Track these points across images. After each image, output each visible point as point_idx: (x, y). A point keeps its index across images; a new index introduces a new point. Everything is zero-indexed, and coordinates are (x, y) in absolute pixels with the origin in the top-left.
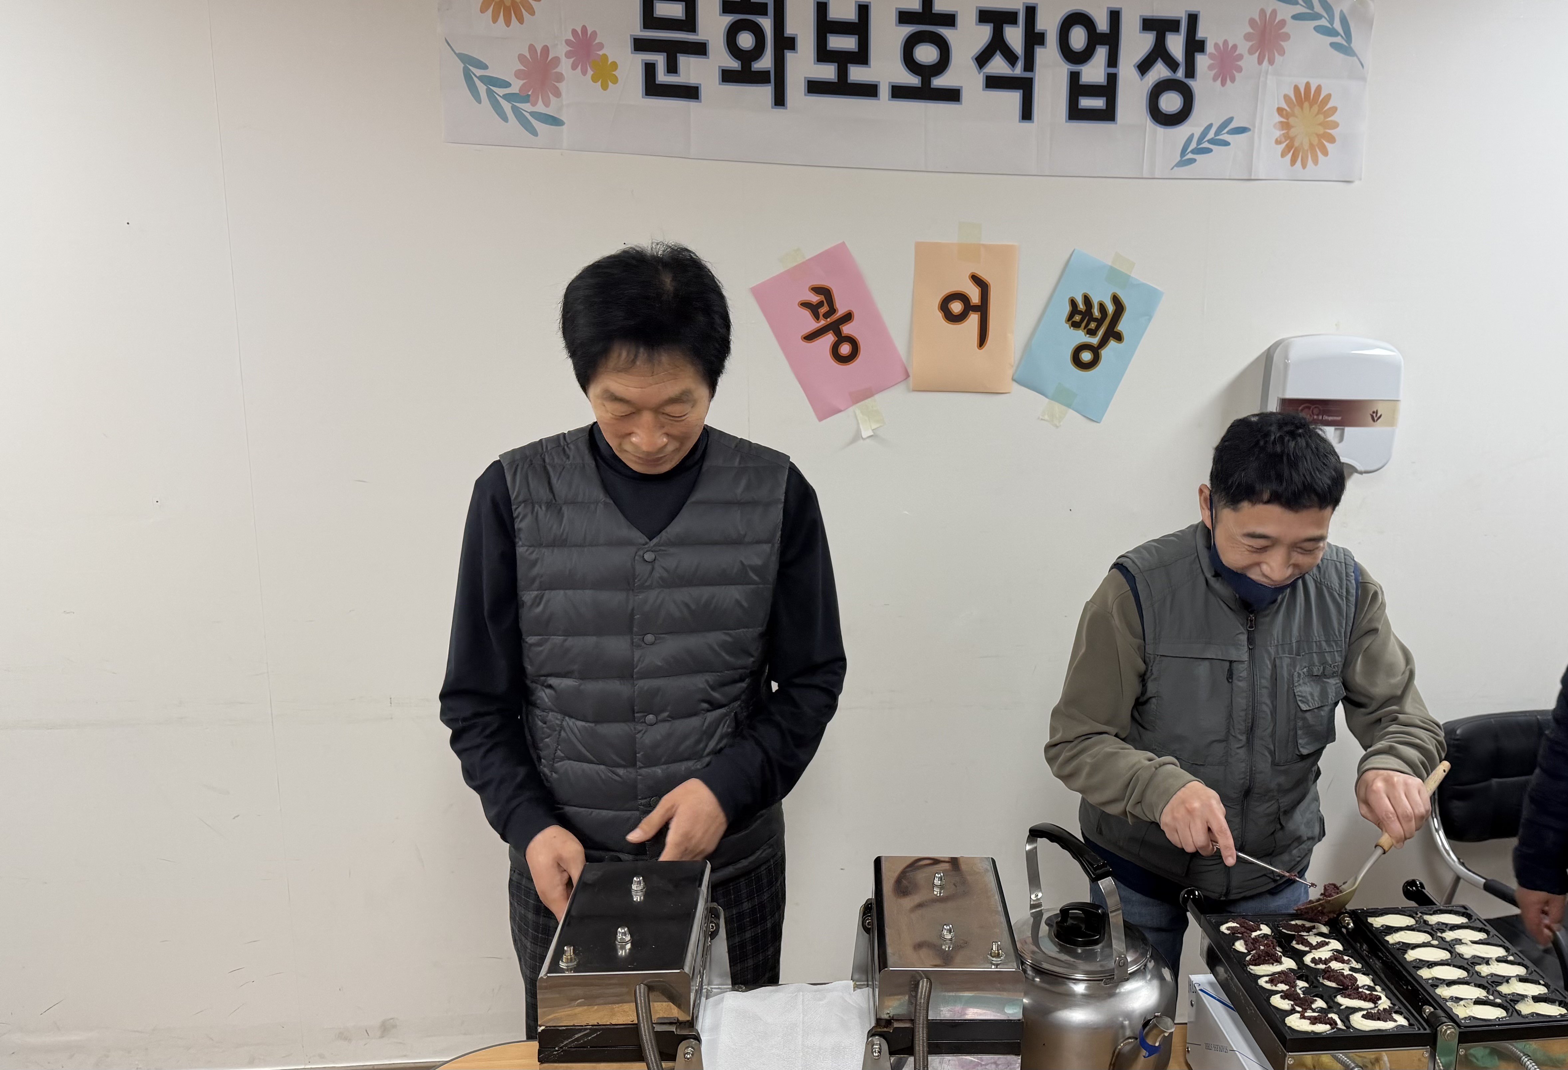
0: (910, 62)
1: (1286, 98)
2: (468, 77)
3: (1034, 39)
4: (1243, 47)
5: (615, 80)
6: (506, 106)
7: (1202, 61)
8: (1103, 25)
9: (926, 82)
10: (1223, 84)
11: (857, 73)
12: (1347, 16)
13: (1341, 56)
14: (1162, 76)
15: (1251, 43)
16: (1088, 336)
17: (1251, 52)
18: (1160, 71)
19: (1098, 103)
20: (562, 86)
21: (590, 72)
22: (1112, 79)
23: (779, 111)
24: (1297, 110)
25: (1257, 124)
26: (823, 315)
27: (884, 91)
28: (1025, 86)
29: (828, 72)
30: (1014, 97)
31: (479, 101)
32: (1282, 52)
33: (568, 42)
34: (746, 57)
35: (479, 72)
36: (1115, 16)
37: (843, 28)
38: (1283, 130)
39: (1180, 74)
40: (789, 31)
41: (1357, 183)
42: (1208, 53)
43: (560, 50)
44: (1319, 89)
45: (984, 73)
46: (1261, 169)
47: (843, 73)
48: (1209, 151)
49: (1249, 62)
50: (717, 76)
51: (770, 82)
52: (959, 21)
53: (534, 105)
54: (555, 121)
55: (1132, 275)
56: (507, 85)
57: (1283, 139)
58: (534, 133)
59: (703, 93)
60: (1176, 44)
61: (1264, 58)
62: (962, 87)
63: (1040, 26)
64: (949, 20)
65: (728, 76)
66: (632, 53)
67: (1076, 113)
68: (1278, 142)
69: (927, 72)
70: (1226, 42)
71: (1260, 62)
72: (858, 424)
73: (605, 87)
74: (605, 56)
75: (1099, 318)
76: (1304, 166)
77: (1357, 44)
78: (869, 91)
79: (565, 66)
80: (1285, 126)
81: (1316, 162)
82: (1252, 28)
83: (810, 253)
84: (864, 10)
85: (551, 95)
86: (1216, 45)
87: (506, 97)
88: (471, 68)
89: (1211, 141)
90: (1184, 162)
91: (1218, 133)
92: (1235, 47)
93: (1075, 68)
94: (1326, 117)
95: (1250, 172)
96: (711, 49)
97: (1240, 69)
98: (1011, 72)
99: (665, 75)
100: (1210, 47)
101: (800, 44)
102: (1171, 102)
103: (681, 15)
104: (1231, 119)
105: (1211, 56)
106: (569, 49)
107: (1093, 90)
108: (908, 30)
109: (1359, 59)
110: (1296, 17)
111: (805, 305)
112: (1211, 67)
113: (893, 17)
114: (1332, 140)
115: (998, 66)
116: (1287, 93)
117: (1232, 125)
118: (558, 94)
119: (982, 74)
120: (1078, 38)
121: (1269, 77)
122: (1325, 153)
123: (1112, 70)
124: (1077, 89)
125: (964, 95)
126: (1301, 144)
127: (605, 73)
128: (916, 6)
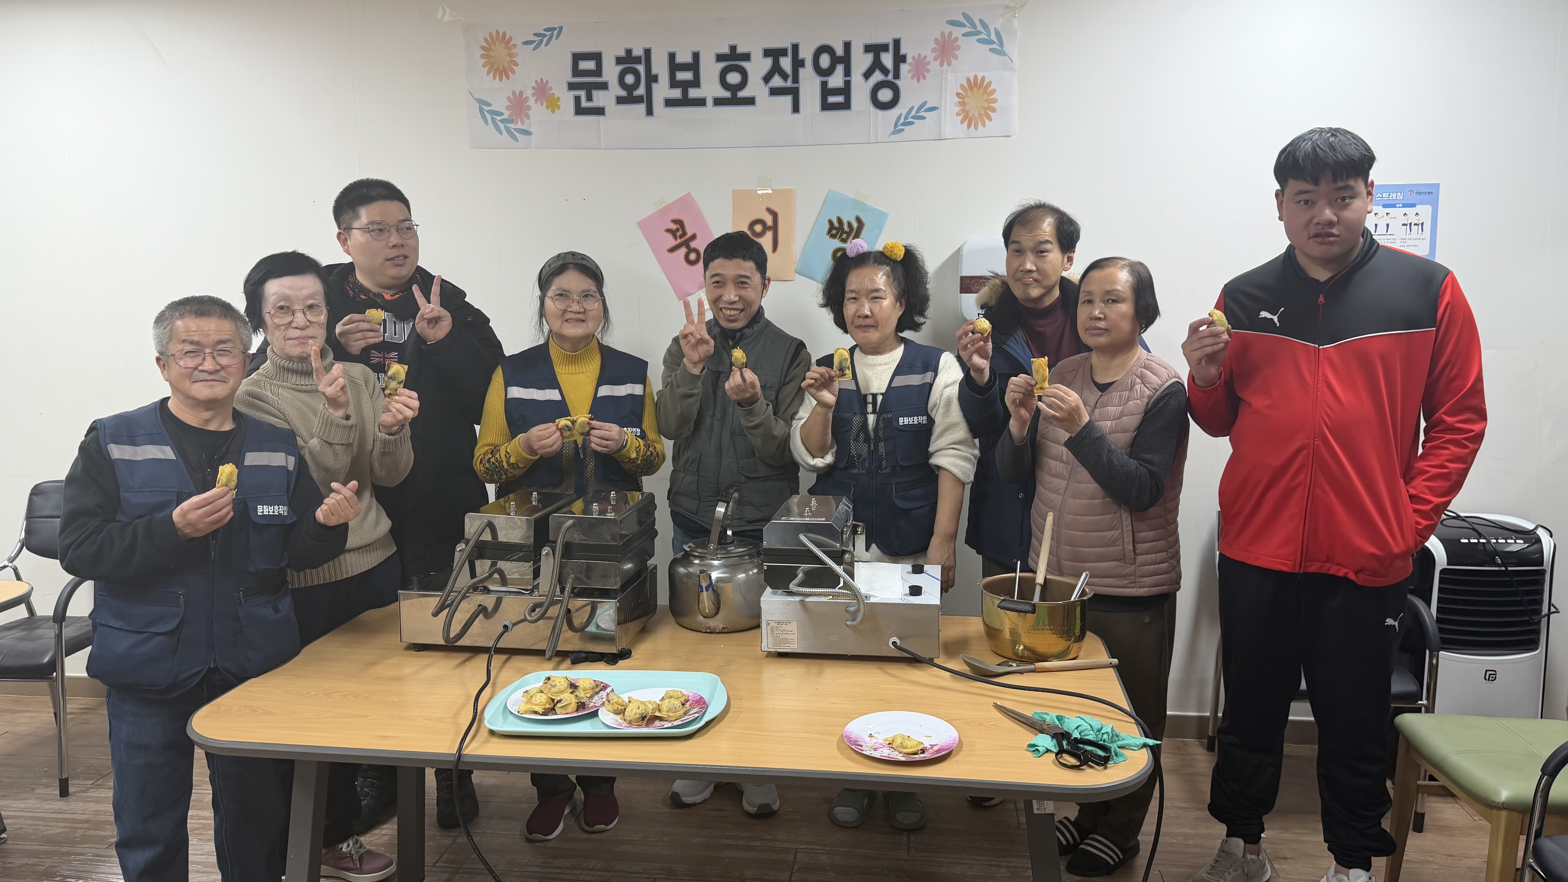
0: (724, 84)
1: (962, 86)
2: (481, 111)
3: (798, 63)
5: (559, 107)
6: (502, 126)
7: (904, 68)
8: (840, 52)
9: (734, 94)
10: (918, 81)
11: (693, 93)
12: (999, 30)
13: (997, 56)
14: (879, 79)
15: (935, 54)
17: (935, 59)
18: (878, 76)
19: (840, 99)
20: (531, 113)
21: (545, 104)
22: (848, 84)
23: (649, 118)
24: (969, 93)
25: (943, 104)
26: (679, 237)
27: (710, 102)
28: (794, 93)
29: (677, 93)
30: (788, 100)
31: (488, 125)
32: (956, 58)
33: (533, 88)
34: (630, 89)
35: (487, 108)
36: (847, 46)
37: (684, 67)
38: (961, 107)
39: (890, 77)
40: (654, 71)
41: (1014, 136)
42: (908, 63)
43: (529, 93)
44: (983, 78)
46: (947, 133)
47: (685, 93)
48: (912, 123)
49: (934, 66)
50: (614, 100)
51: (644, 102)
52: (753, 57)
53: (516, 124)
54: (527, 133)
55: (868, 203)
56: (502, 114)
57: (961, 113)
58: (516, 140)
59: (607, 111)
60: (887, 59)
61: (944, 62)
62: (756, 96)
63: (801, 56)
64: (747, 57)
65: (620, 100)
66: (567, 91)
67: (826, 106)
68: (958, 114)
69: (735, 89)
70: (919, 55)
71: (941, 65)
73: (553, 112)
74: (553, 94)
75: (846, 230)
76: (976, 129)
77: (1007, 47)
78: (701, 102)
79: (532, 101)
80: (962, 104)
81: (984, 125)
82: (936, 44)
83: (670, 200)
84: (696, 56)
85: (525, 119)
86: (913, 57)
87: (502, 121)
88: (483, 106)
89: (913, 117)
90: (897, 131)
91: (917, 112)
92: (925, 57)
93: (824, 79)
94: (989, 96)
95: (940, 134)
96: (610, 86)
97: (928, 71)
98: (785, 85)
99: (585, 102)
100: (909, 59)
101: (660, 79)
102: (885, 95)
103: (594, 68)
104: (926, 102)
105: (910, 64)
106: (533, 91)
107: (836, 92)
108: (722, 65)
109: (1009, 57)
110: (964, 35)
111: (669, 231)
112: (909, 71)
113: (714, 58)
114: (994, 110)
115: (777, 81)
116: (962, 83)
117: (927, 106)
118: (528, 117)
119: (767, 87)
120: (825, 61)
121: (949, 74)
122: (990, 119)
123: (847, 78)
124: (826, 92)
125: (757, 100)
126: (974, 114)
127: (553, 104)
128: (726, 50)
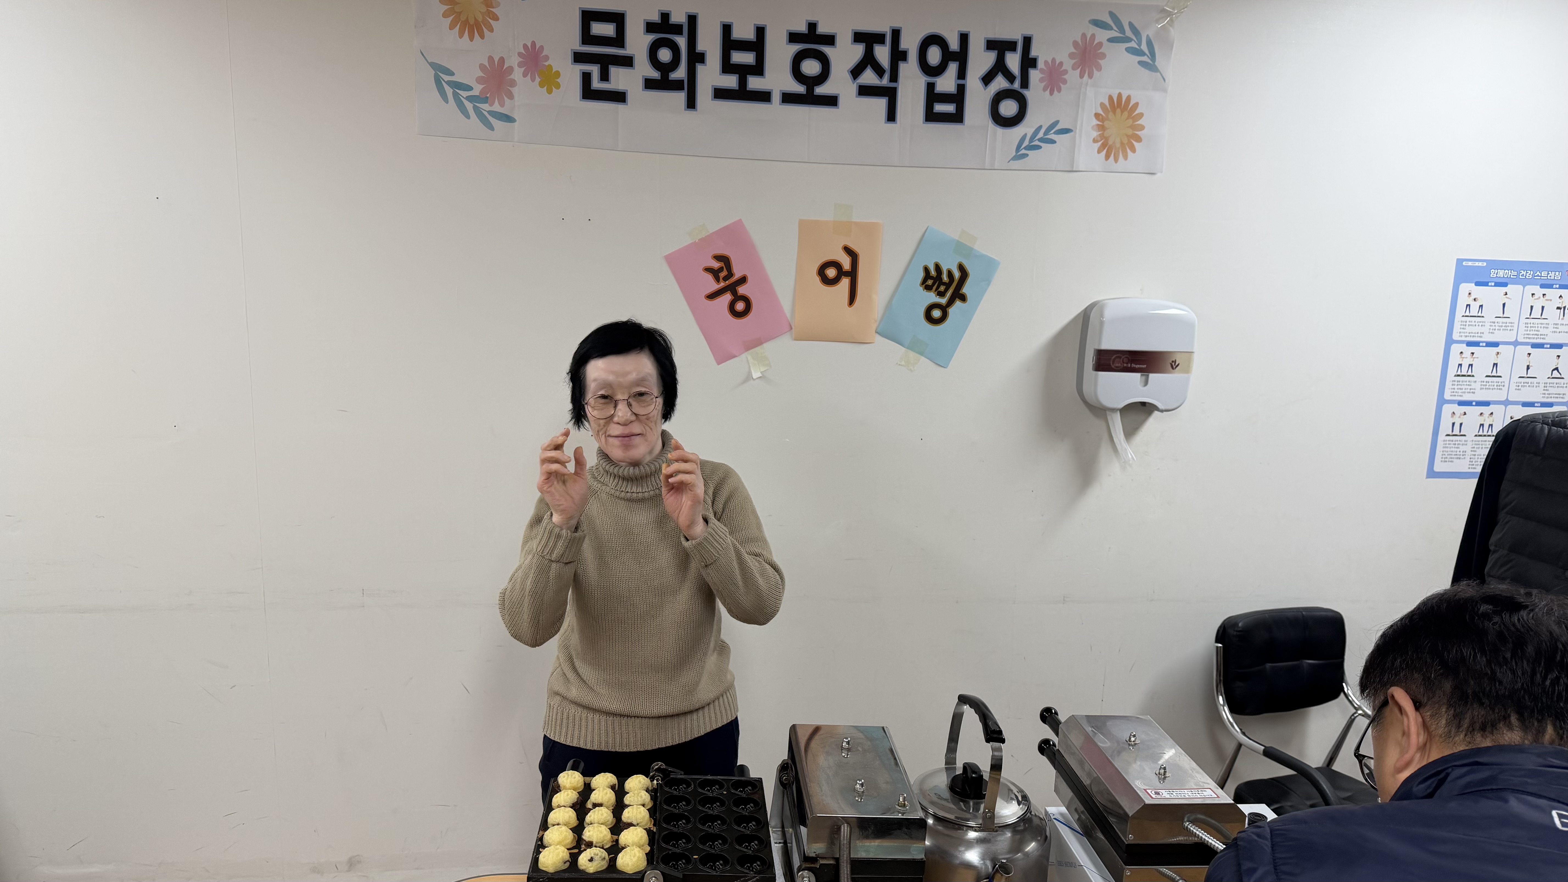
0: (798, 74)
1: (1102, 105)
2: (438, 81)
3: (898, 56)
4: (1068, 64)
5: (558, 86)
6: (469, 106)
7: (1034, 75)
8: (954, 45)
9: (810, 90)
10: (1051, 93)
11: (754, 83)
12: (1152, 39)
13: (1147, 71)
14: (1001, 87)
15: (1074, 61)
16: (938, 297)
17: (1074, 68)
18: (1000, 83)
19: (950, 108)
20: (515, 91)
21: (538, 79)
22: (961, 89)
23: (691, 113)
24: (1111, 115)
25: (1078, 126)
26: (724, 279)
27: (776, 97)
28: (890, 94)
29: (731, 81)
30: (882, 103)
31: (447, 102)
32: (1099, 69)
33: (520, 54)
34: (665, 69)
35: (447, 77)
36: (964, 38)
37: (743, 46)
38: (1099, 131)
39: (1017, 85)
40: (700, 47)
41: (1159, 174)
42: (1039, 68)
43: (513, 61)
44: (1129, 98)
45: (857, 83)
46: (1081, 163)
47: (743, 82)
48: (1039, 147)
49: (1073, 76)
50: (641, 83)
51: (684, 89)
52: (838, 41)
53: (491, 105)
54: (508, 119)
55: (975, 248)
56: (469, 88)
57: (1099, 139)
58: (491, 128)
59: (629, 97)
60: (1013, 61)
61: (1084, 73)
62: (839, 94)
63: (903, 45)
64: (830, 40)
65: (650, 84)
66: (572, 64)
67: (931, 116)
68: (1095, 141)
69: (811, 82)
70: (1054, 60)
71: (1082, 76)
72: (750, 367)
73: (550, 92)
74: (550, 66)
75: (947, 282)
76: (1116, 161)
77: (1160, 62)
79: (517, 74)
80: (1101, 128)
81: (1126, 157)
82: (1075, 48)
83: (714, 228)
84: (760, 31)
85: (505, 98)
86: (1046, 62)
87: (469, 98)
88: (439, 73)
89: (1041, 140)
90: (1019, 157)
91: (1046, 133)
92: (1061, 64)
93: (931, 80)
94: (1134, 121)
95: (1072, 166)
96: (636, 62)
97: (1065, 82)
98: (880, 83)
99: (598, 82)
100: (1040, 64)
101: (708, 58)
102: (1008, 108)
103: (612, 34)
104: (1057, 122)
105: (1042, 71)
106: (520, 60)
107: (945, 98)
108: (796, 48)
109: (1161, 75)
110: (1111, 40)
111: (708, 270)
112: (1041, 80)
113: (785, 37)
114: (1139, 139)
115: (869, 77)
116: (1103, 101)
117: (1058, 127)
118: (511, 96)
119: (855, 84)
120: (934, 55)
121: (1088, 88)
122: (1133, 150)
123: (961, 82)
124: (932, 96)
125: (841, 101)
126: (1114, 143)
127: (550, 80)
128: (803, 28)
